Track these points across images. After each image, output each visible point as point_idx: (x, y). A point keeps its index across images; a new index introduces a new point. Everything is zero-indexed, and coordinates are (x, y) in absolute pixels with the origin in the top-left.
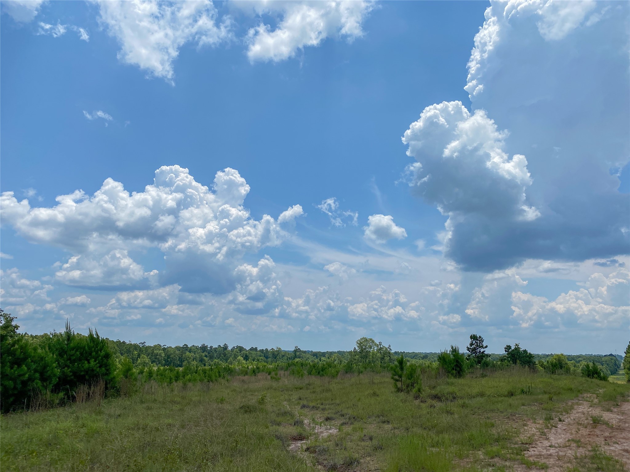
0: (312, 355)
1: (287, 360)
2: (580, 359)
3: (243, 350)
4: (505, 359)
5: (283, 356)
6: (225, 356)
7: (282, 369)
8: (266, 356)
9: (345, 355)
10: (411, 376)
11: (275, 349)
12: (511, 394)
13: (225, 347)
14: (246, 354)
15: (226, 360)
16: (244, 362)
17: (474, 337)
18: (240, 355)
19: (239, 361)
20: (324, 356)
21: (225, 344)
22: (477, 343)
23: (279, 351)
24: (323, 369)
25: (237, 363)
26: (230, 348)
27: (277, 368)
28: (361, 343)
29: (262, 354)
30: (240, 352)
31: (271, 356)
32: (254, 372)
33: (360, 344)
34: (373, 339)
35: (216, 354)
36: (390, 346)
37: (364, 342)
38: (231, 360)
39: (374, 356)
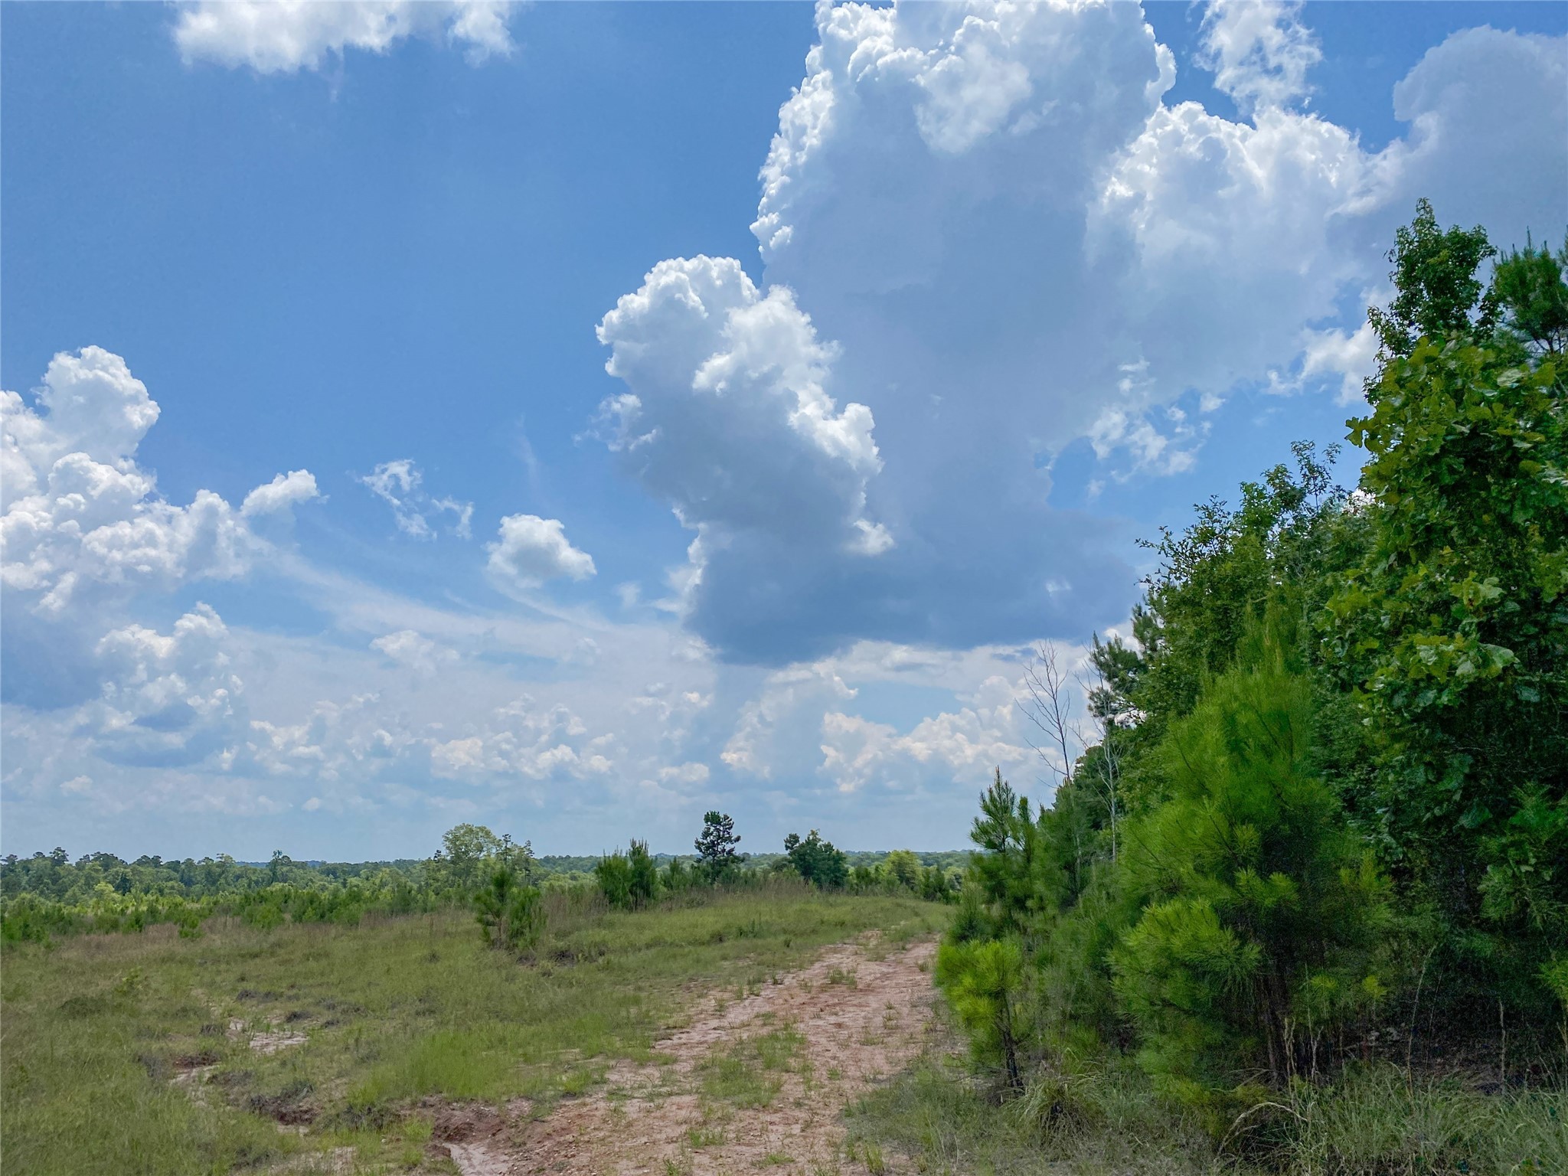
0: (322, 873)
1: (249, 886)
2: (950, 860)
3: (116, 866)
4: (785, 865)
5: (238, 877)
6: (54, 882)
7: (226, 911)
8: (186, 877)
9: (414, 871)
10: (523, 911)
11: (216, 861)
12: (720, 939)
13: (59, 858)
14: (124, 876)
15: (60, 893)
16: (117, 896)
17: (713, 819)
18: (106, 877)
19: (100, 895)
20: (357, 875)
21: (59, 849)
22: (718, 830)
23: (225, 865)
24: (332, 907)
25: (95, 899)
26: (72, 860)
27: (211, 911)
28: (456, 838)
29: (174, 874)
30: (106, 870)
31: (200, 876)
32: (138, 923)
33: (454, 840)
34: (488, 828)
35: (26, 878)
36: (529, 844)
37: (463, 835)
38: (74, 894)
39: (489, 870)
